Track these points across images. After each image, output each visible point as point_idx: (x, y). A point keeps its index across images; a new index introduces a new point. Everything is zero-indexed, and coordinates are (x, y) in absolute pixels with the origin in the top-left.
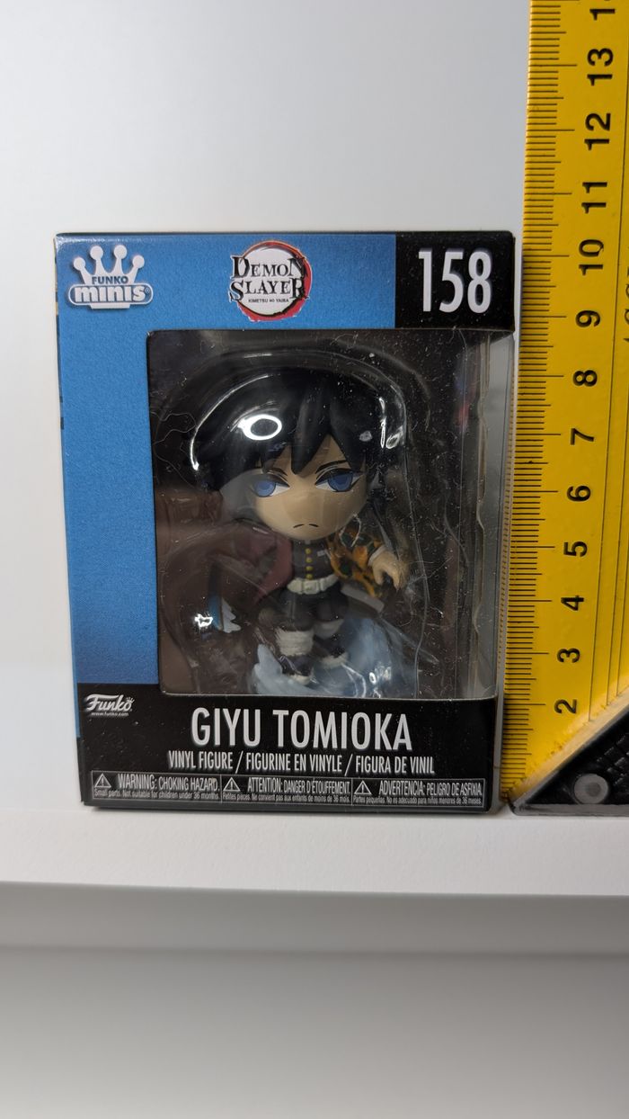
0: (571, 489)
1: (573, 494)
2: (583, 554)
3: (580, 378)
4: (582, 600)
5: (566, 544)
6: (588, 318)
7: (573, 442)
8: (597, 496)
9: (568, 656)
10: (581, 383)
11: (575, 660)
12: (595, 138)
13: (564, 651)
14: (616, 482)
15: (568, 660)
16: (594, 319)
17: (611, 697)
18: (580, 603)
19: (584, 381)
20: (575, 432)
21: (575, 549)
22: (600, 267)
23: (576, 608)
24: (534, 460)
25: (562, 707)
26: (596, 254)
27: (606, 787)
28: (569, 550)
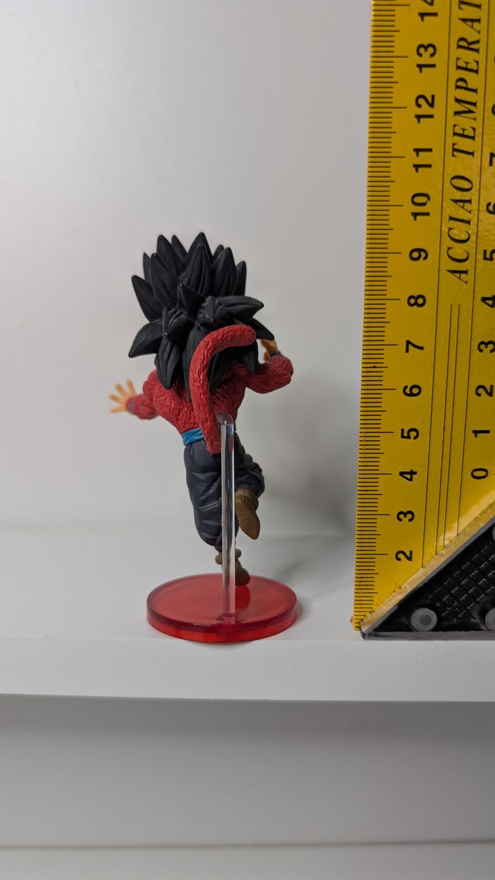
0: (406, 387)
1: (408, 391)
2: (415, 438)
3: (412, 301)
5: (403, 430)
6: (418, 254)
7: (407, 351)
8: (426, 393)
10: (413, 305)
11: (411, 520)
12: (422, 113)
13: (401, 513)
14: (441, 381)
15: (405, 520)
17: (439, 550)
18: (414, 475)
19: (416, 303)
20: (408, 343)
21: (410, 434)
22: (427, 214)
23: (411, 480)
24: (377, 365)
25: (401, 556)
26: (424, 204)
27: (436, 618)
28: (405, 434)
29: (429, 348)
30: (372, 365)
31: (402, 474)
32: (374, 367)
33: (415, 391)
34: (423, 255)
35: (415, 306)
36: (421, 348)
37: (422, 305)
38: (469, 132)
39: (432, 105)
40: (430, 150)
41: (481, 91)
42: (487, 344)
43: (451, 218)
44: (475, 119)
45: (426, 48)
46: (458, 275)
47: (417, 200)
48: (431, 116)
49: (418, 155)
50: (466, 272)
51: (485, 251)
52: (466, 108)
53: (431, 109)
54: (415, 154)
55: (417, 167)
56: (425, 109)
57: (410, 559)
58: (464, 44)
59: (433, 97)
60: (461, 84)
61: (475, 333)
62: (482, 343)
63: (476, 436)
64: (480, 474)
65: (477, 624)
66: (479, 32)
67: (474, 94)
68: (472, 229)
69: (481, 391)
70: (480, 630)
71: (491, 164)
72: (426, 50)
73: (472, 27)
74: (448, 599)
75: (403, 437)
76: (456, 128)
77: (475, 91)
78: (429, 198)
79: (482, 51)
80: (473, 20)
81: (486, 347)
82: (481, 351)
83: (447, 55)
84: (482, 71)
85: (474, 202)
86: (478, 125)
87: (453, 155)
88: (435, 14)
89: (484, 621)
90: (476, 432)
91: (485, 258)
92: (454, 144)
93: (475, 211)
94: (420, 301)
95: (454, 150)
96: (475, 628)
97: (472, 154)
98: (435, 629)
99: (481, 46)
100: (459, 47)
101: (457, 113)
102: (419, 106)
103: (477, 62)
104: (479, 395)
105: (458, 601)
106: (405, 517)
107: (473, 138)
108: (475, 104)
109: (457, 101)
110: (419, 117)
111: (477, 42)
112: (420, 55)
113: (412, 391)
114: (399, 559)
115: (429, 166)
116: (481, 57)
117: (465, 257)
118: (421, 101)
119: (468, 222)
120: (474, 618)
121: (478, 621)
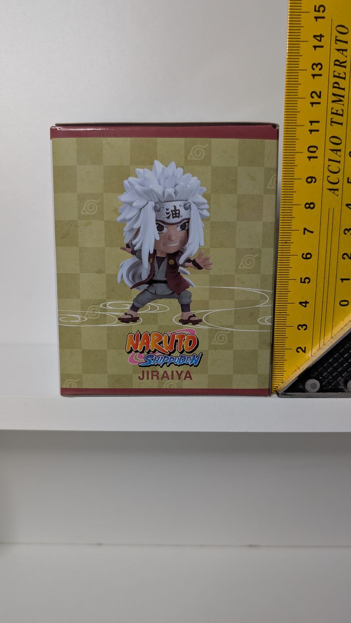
0: (303, 254)
1: (304, 256)
2: (308, 283)
3: (307, 206)
4: (308, 303)
5: (301, 278)
6: (311, 179)
7: (304, 234)
8: (314, 258)
9: (302, 327)
10: (308, 208)
11: (305, 329)
12: (314, 101)
13: (300, 325)
14: (323, 251)
15: (302, 329)
16: (314, 180)
17: (321, 346)
18: (307, 304)
19: (309, 207)
20: (305, 229)
21: (305, 280)
22: (317, 157)
23: (305, 306)
25: (299, 350)
26: (315, 152)
29: (316, 233)
31: (301, 303)
32: (286, 243)
36: (312, 232)
37: (313, 208)
38: (340, 112)
40: (318, 122)
41: (347, 90)
43: (330, 160)
44: (343, 105)
46: (333, 191)
47: (311, 149)
48: (319, 103)
50: (337, 190)
51: (348, 178)
52: (339, 99)
53: (319, 99)
54: (310, 124)
55: (311, 131)
56: (316, 99)
57: (304, 351)
58: (337, 63)
59: (320, 92)
60: (336, 85)
61: (342, 224)
62: (346, 229)
64: (344, 303)
66: (346, 57)
67: (343, 91)
68: (341, 166)
69: (345, 256)
70: (344, 392)
72: (317, 67)
73: (342, 54)
74: (326, 375)
75: (301, 282)
76: (333, 110)
78: (317, 148)
79: (348, 67)
80: (343, 50)
81: (348, 232)
82: (346, 234)
83: (329, 69)
84: (347, 78)
85: (343, 151)
86: (345, 108)
87: (331, 125)
88: (322, 47)
89: (346, 387)
90: (342, 280)
91: (348, 182)
92: (332, 119)
93: (343, 156)
95: (332, 122)
96: (342, 390)
97: (342, 124)
98: (318, 392)
99: (348, 64)
100: (335, 65)
101: (333, 101)
103: (345, 73)
104: (344, 259)
105: (332, 375)
107: (342, 115)
108: (343, 97)
109: (334, 95)
110: (312, 104)
111: (345, 62)
112: (314, 69)
113: (307, 256)
115: (318, 131)
116: (347, 70)
117: (337, 181)
118: (314, 95)
119: (339, 162)
120: (341, 386)
121: (343, 388)
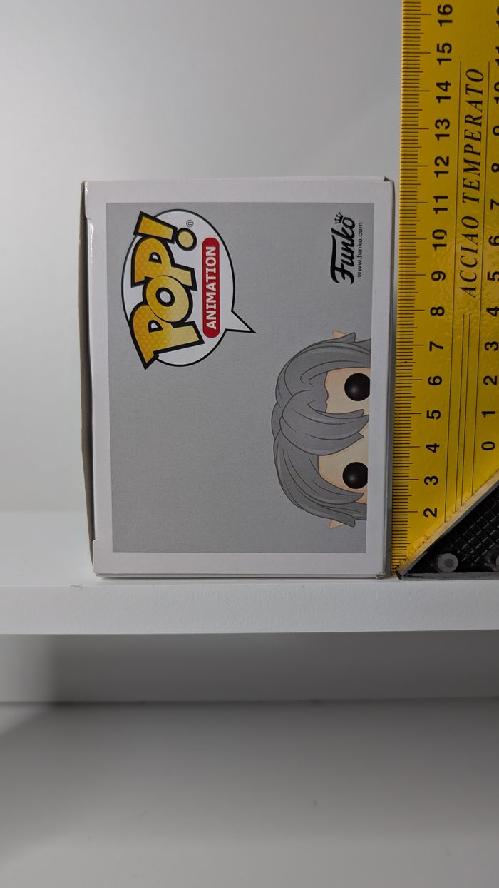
0: (430, 378)
1: (431, 381)
2: (438, 418)
3: (434, 311)
5: (428, 412)
6: (438, 275)
7: (431, 350)
8: (445, 383)
10: (434, 315)
11: (435, 484)
12: (440, 170)
13: (427, 478)
15: (431, 484)
17: (458, 506)
18: (437, 448)
19: (437, 313)
20: (432, 343)
21: (433, 415)
22: (445, 245)
23: (435, 451)
24: (408, 361)
25: (428, 513)
26: (442, 238)
27: (457, 560)
28: (430, 415)
29: (447, 348)
30: (404, 361)
31: (428, 446)
32: (406, 362)
33: (437, 381)
34: (442, 276)
35: (436, 316)
36: (441, 348)
37: (442, 314)
38: (475, 184)
39: (447, 164)
40: (446, 198)
41: (483, 154)
42: (491, 344)
43: (463, 249)
44: (479, 175)
45: (442, 122)
46: (468, 291)
47: (436, 234)
48: (447, 173)
49: (437, 201)
50: (474, 289)
51: (489, 273)
52: (472, 167)
53: (446, 167)
54: (434, 200)
55: (436, 210)
56: (442, 167)
57: (435, 515)
58: (471, 120)
59: (448, 158)
60: (469, 149)
61: (483, 335)
62: (488, 343)
63: (485, 416)
64: (488, 446)
65: (490, 567)
66: (481, 111)
67: (478, 156)
68: (478, 256)
69: (488, 380)
70: (493, 571)
71: (492, 208)
72: (442, 124)
73: (476, 107)
74: (467, 548)
75: (428, 417)
76: (466, 181)
77: (479, 154)
78: (446, 233)
79: (484, 125)
80: (477, 102)
81: (491, 347)
82: (487, 350)
83: (458, 128)
84: (483, 138)
85: (480, 235)
86: (482, 179)
87: (463, 202)
88: (449, 98)
89: (495, 563)
90: (485, 413)
91: (489, 279)
92: (464, 193)
93: (481, 244)
94: (440, 311)
95: (464, 197)
96: (489, 570)
97: (478, 200)
98: (455, 571)
99: (483, 121)
100: (466, 121)
101: (465, 170)
102: (438, 165)
103: (480, 133)
104: (486, 384)
105: (474, 549)
106: (431, 481)
107: (478, 188)
108: (479, 164)
109: (466, 161)
110: (437, 173)
111: (480, 118)
112: (438, 128)
113: (435, 381)
114: (426, 516)
115: (446, 209)
116: (483, 129)
117: (474, 277)
118: (439, 161)
119: (476, 251)
120: (486, 562)
121: (491, 565)
